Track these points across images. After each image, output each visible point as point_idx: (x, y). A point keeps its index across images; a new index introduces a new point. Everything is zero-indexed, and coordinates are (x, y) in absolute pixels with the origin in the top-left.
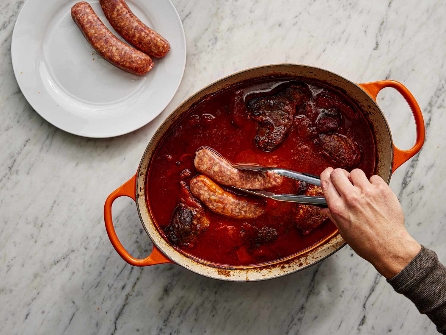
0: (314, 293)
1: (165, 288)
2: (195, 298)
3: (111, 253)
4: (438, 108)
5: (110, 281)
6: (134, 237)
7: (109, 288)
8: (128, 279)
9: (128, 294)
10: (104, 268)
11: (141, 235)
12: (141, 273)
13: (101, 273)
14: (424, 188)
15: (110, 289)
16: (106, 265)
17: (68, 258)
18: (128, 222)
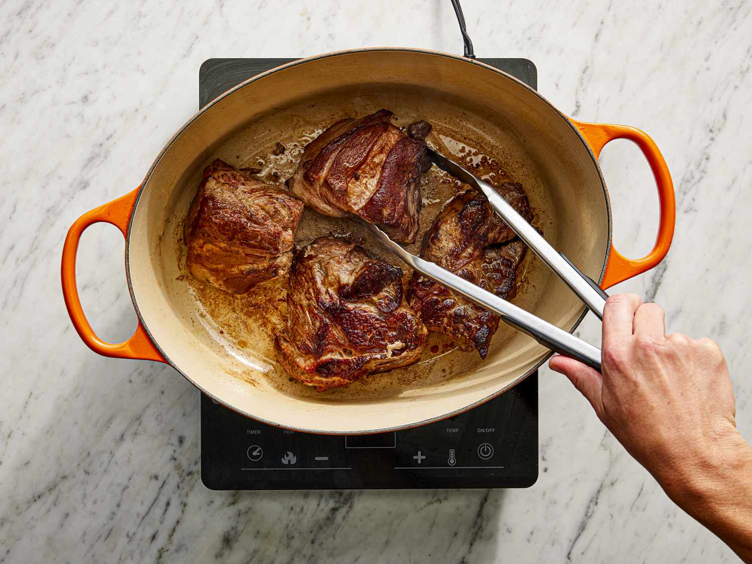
0: (481, 537)
1: (225, 536)
2: (277, 552)
3: (130, 479)
4: (686, 212)
5: (130, 527)
6: (169, 452)
7: (129, 539)
8: (161, 523)
9: (162, 549)
10: (119, 506)
11: (180, 446)
12: (183, 512)
13: (114, 514)
15: (130, 541)
16: (122, 499)
17: (56, 491)
18: (158, 425)
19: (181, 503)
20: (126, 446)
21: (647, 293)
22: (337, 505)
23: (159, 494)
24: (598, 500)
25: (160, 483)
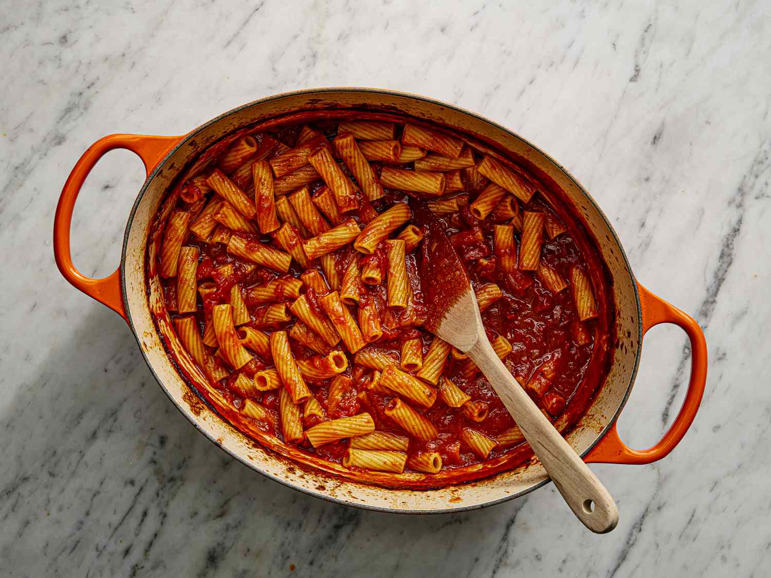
0: (506, 565)
1: (209, 553)
2: (269, 573)
3: (102, 483)
4: (757, 198)
5: (100, 539)
6: (148, 454)
7: (99, 553)
8: (137, 535)
9: (137, 565)
10: (88, 514)
11: (162, 448)
12: (162, 523)
13: (81, 523)
14: (727, 357)
15: (99, 555)
16: (91, 507)
17: (14, 496)
18: (136, 422)
19: (161, 513)
20: (100, 444)
21: (708, 290)
22: (341, 522)
23: (135, 502)
24: (643, 527)
25: (136, 489)
